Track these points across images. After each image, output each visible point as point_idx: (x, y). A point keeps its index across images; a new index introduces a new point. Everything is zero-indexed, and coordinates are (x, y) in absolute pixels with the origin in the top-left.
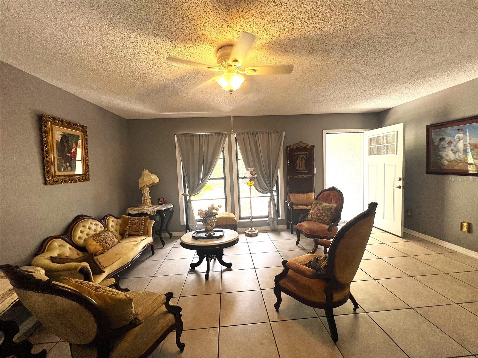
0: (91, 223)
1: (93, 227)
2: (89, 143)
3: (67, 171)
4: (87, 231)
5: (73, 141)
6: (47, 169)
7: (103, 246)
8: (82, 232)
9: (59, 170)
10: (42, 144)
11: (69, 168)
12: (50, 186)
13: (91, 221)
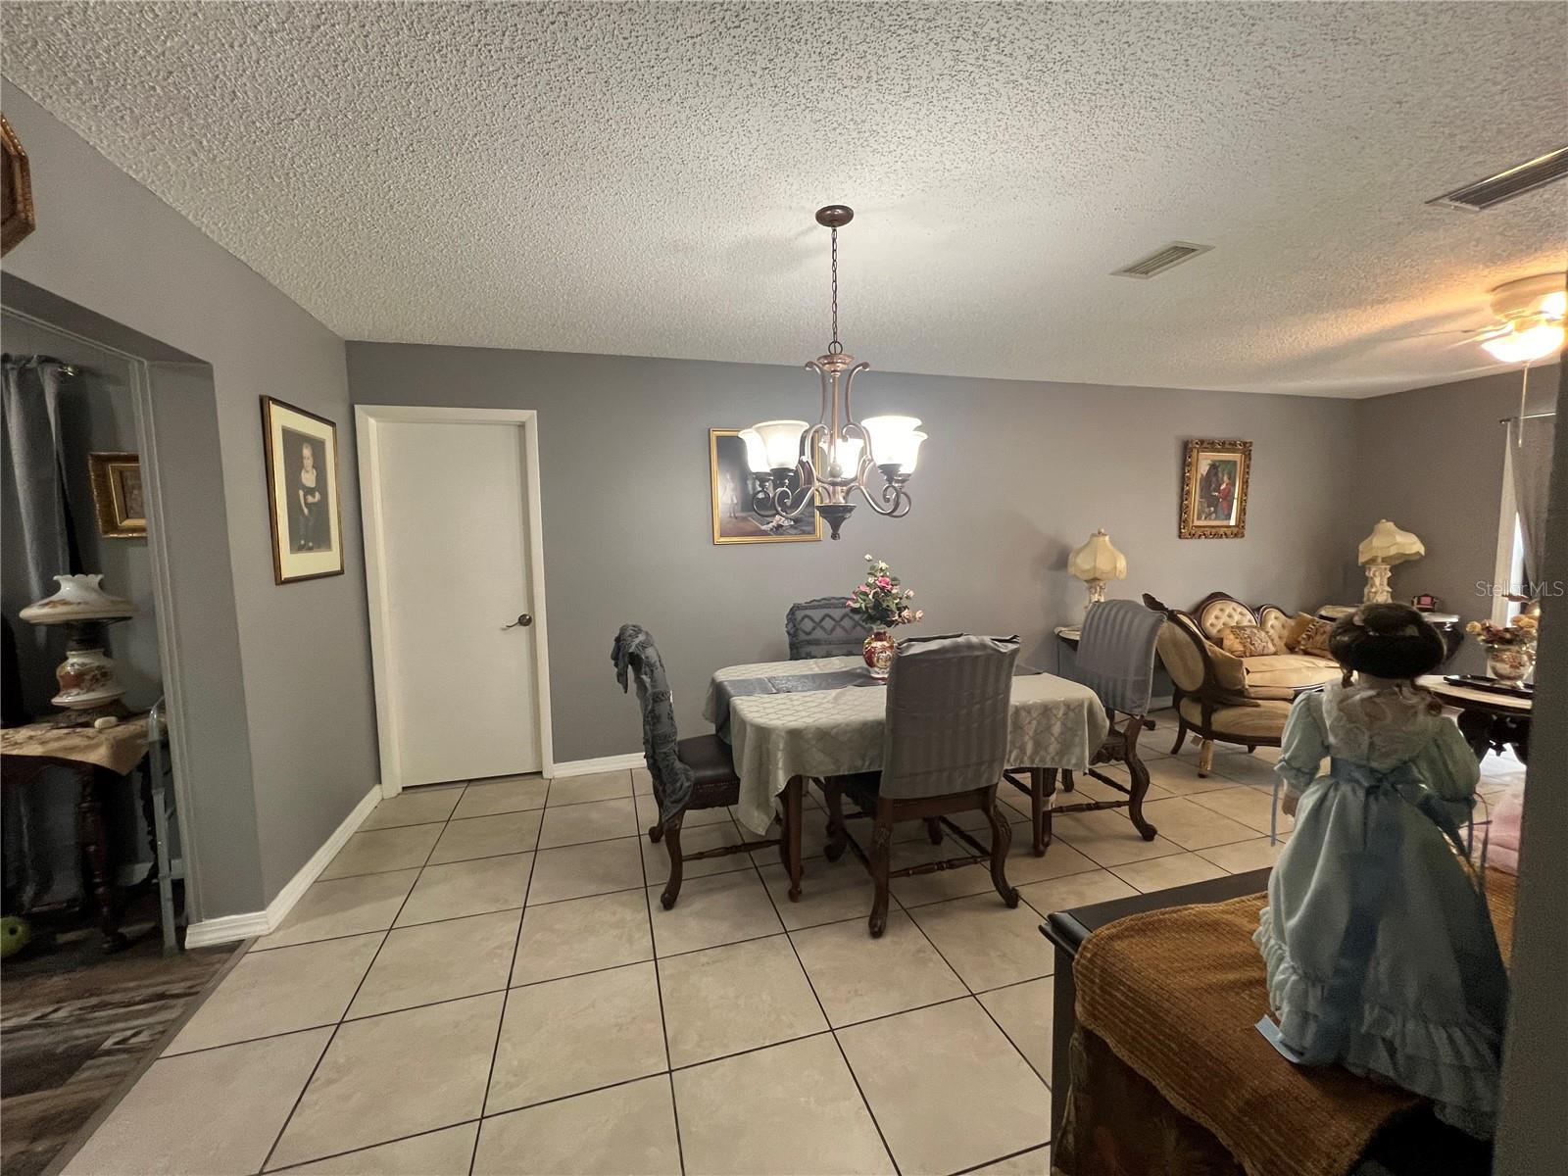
0: (1234, 609)
1: (1237, 617)
2: (1252, 470)
3: (1210, 519)
4: (1224, 618)
5: (1226, 472)
6: (1185, 516)
7: (1245, 646)
8: (1217, 618)
9: (1199, 518)
10: (1184, 481)
11: (1214, 515)
12: (1184, 541)
13: (1234, 605)
